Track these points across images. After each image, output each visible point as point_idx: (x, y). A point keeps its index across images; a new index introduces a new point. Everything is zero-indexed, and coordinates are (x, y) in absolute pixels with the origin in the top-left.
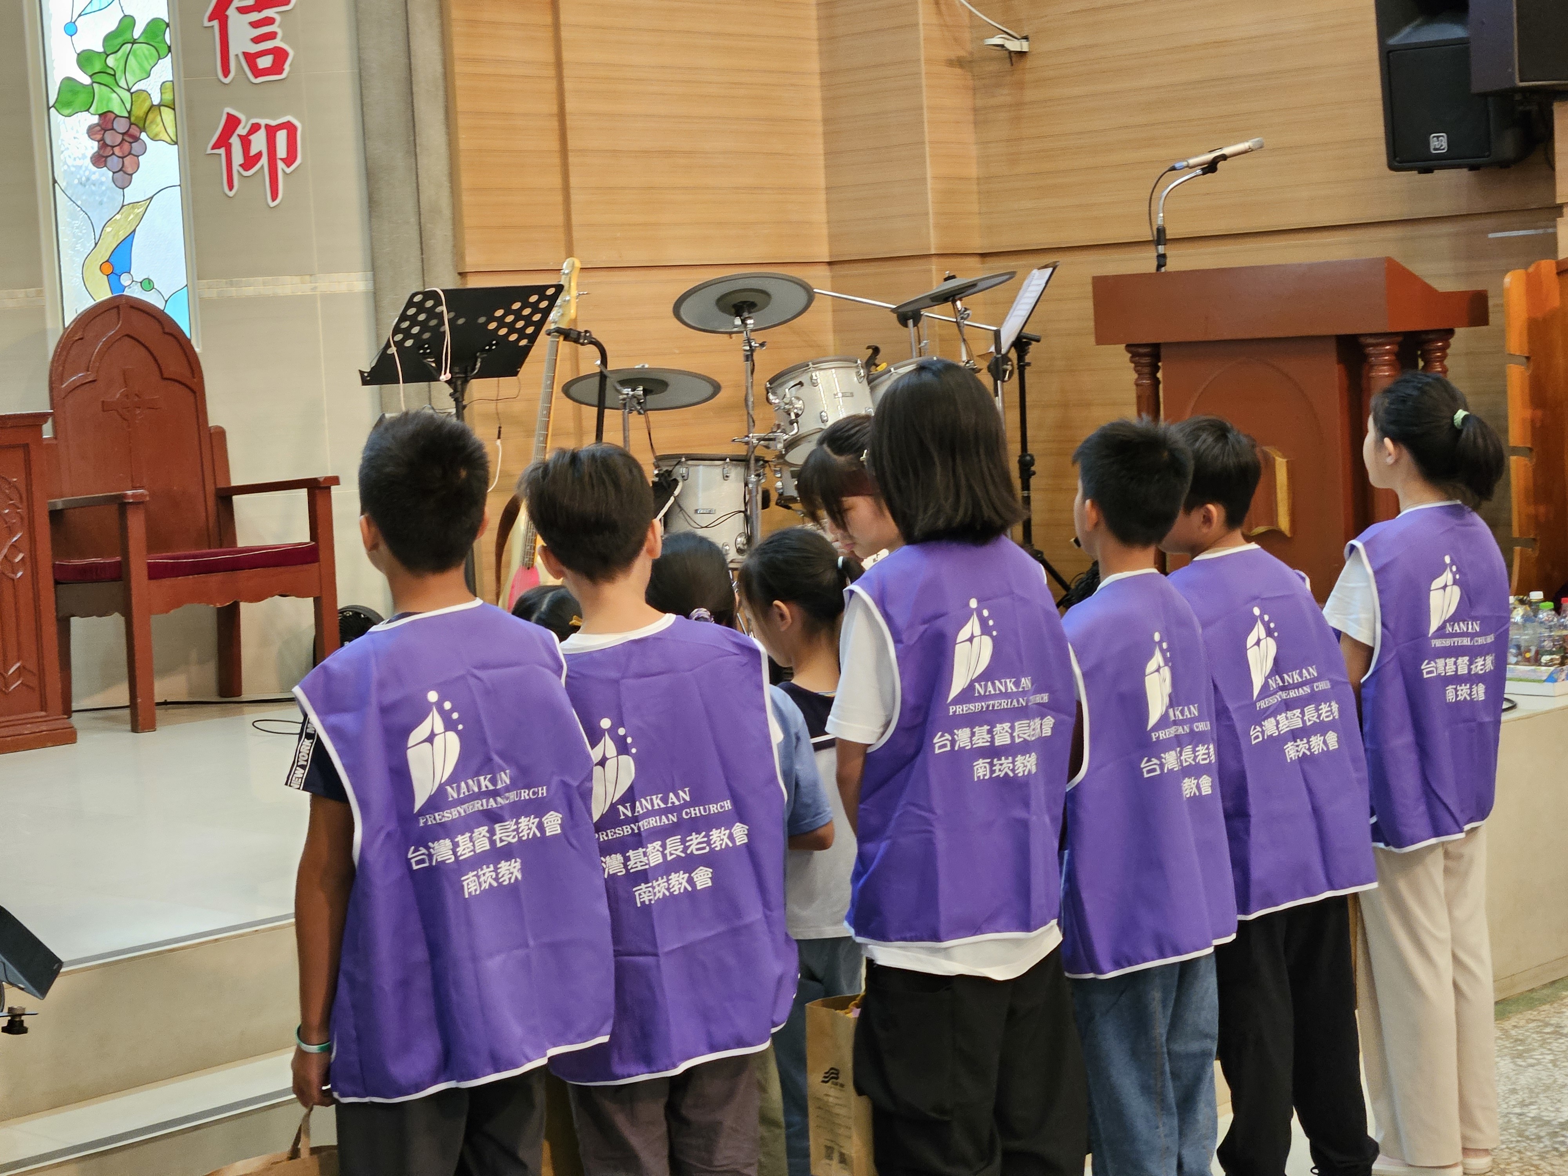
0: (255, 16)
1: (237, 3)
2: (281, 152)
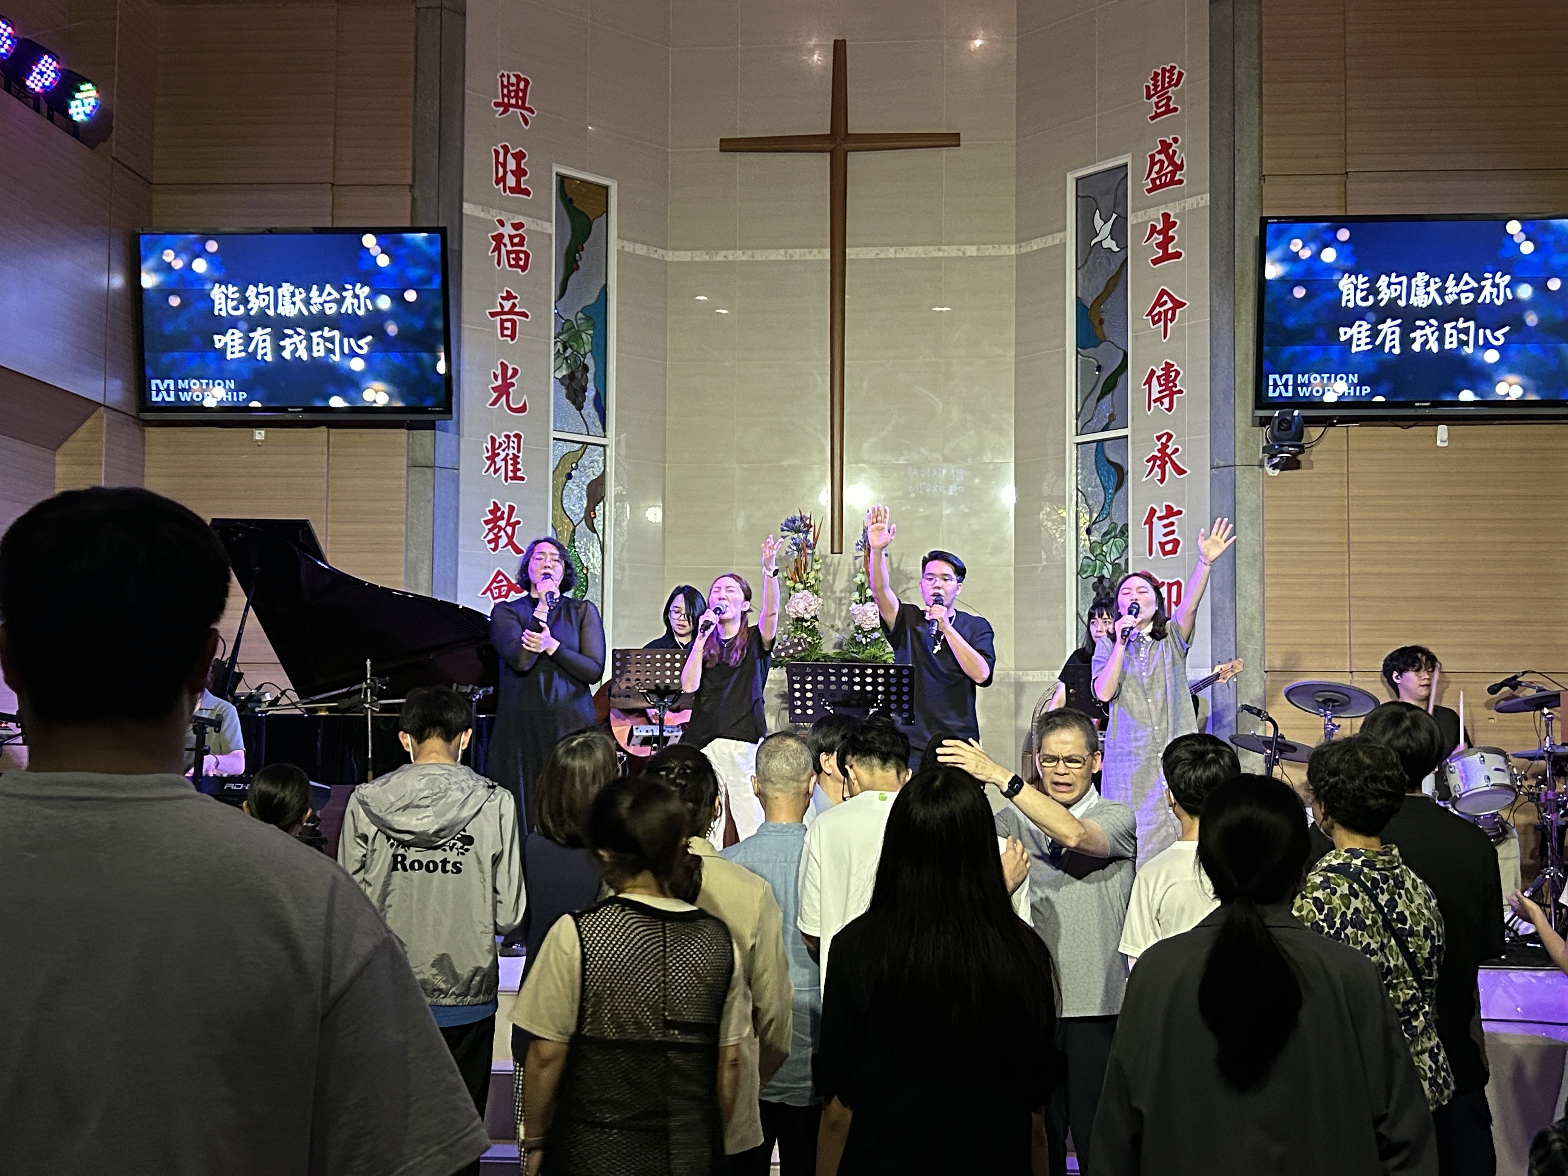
0: (1166, 521)
1: (1158, 514)
2: (1174, 599)
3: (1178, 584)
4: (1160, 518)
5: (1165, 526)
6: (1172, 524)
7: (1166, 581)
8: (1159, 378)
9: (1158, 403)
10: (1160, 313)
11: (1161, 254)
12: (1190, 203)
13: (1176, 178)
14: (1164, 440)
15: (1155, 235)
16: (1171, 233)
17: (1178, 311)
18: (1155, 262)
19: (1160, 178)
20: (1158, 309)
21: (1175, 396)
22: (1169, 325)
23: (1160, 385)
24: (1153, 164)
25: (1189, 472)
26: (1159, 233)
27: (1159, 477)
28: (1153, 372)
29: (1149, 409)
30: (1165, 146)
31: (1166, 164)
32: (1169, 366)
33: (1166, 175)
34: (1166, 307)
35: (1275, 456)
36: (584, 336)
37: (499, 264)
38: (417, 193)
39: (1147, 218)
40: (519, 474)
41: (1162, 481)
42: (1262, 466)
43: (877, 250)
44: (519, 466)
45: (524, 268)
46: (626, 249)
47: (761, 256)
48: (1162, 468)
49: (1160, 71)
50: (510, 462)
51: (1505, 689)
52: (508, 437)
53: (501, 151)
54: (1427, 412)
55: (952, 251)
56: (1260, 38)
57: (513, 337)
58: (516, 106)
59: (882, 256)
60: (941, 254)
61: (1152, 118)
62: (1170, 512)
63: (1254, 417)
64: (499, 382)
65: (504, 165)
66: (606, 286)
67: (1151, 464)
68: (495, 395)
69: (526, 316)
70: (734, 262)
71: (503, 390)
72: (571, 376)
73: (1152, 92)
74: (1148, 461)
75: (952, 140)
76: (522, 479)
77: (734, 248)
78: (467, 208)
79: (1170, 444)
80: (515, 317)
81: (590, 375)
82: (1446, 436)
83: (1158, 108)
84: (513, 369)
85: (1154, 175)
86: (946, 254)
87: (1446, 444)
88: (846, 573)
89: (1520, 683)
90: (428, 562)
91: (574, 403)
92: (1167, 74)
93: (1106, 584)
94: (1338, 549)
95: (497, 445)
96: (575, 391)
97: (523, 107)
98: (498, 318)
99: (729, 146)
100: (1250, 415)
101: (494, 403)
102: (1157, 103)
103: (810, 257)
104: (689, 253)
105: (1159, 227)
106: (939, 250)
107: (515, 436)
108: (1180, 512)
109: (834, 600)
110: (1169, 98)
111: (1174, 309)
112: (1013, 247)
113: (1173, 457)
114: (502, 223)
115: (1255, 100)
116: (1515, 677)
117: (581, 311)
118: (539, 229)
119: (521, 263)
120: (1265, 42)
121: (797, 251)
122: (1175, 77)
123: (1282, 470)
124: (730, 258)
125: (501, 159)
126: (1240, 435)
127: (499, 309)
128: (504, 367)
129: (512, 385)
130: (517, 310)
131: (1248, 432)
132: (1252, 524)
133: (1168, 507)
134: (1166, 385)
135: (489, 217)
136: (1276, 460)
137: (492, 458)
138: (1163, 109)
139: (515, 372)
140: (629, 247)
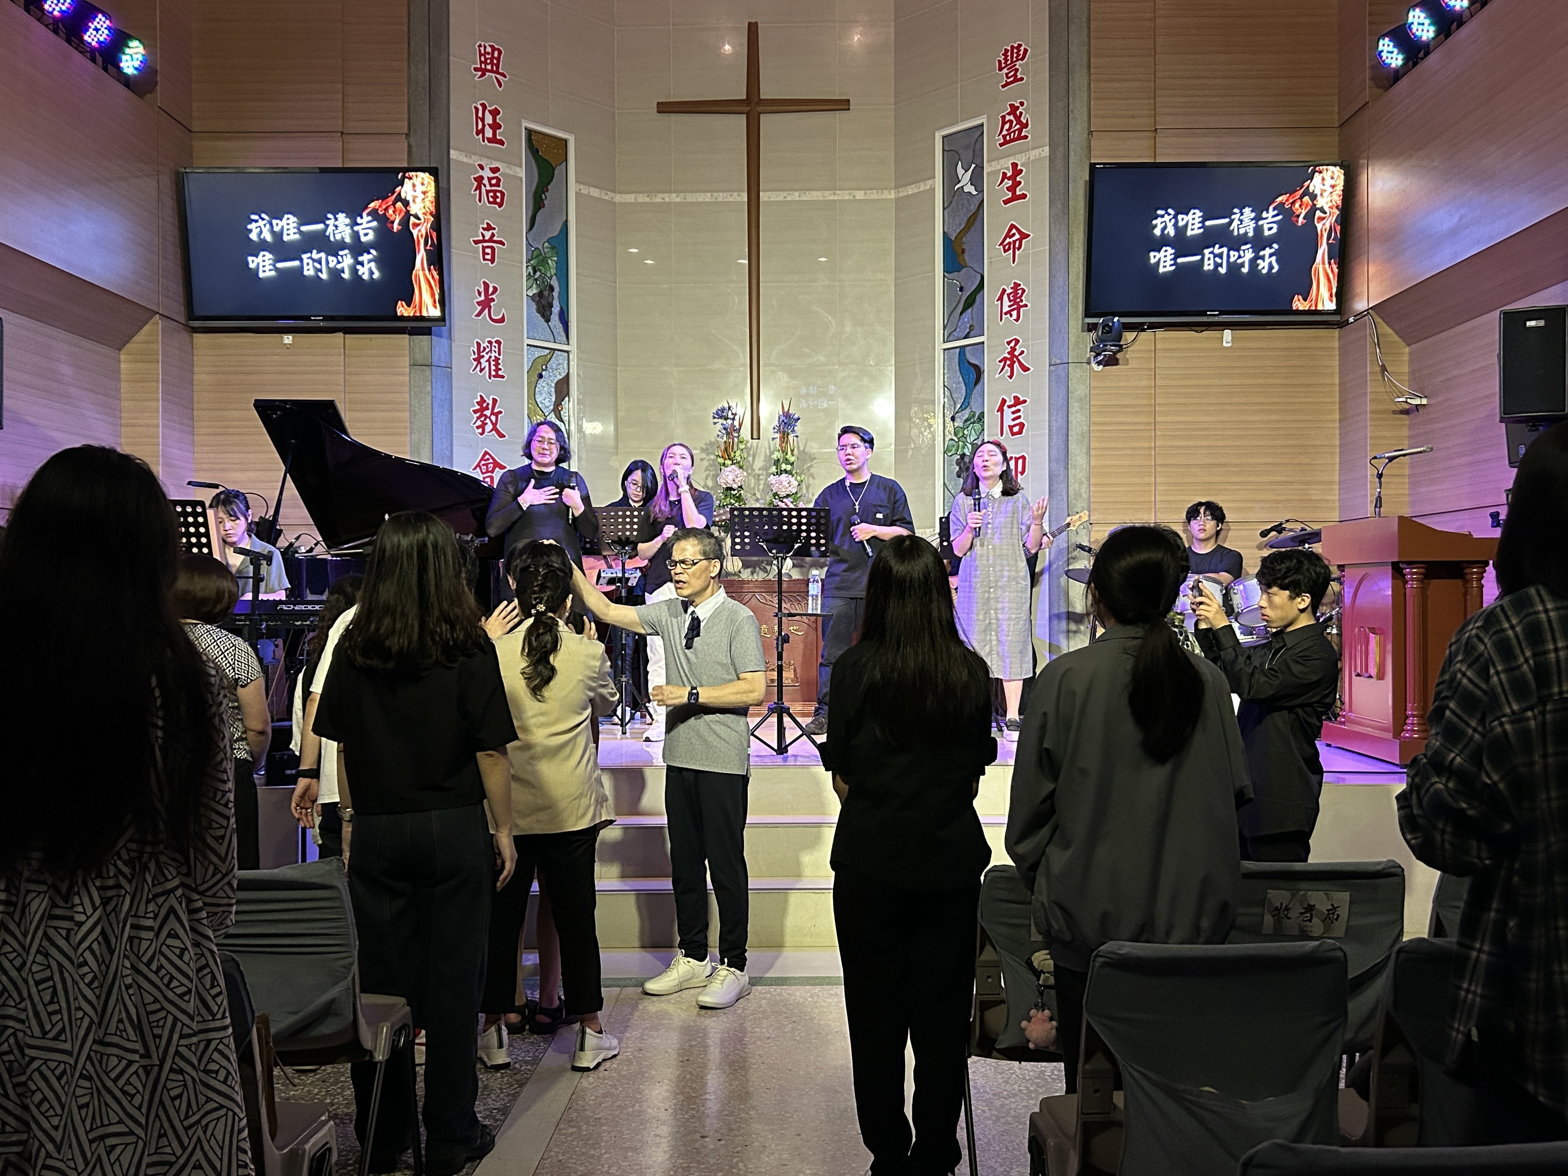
0: (1014, 409)
1: (1008, 403)
2: (1020, 469)
3: (1023, 458)
4: (1010, 407)
5: (1013, 413)
6: (1019, 411)
7: (1014, 456)
8: (1009, 295)
9: (1008, 315)
10: (1009, 243)
11: (1010, 196)
12: (1034, 154)
13: (1023, 134)
14: (1012, 344)
15: (1006, 180)
16: (1018, 179)
17: (1024, 241)
18: (1006, 202)
19: (1009, 134)
20: (1008, 240)
21: (1022, 310)
22: (1017, 252)
23: (1010, 301)
24: (1004, 123)
25: (1032, 369)
26: (1009, 179)
27: (1009, 374)
28: (1004, 291)
29: (1001, 320)
30: (1014, 108)
31: (1015, 123)
32: (1017, 285)
33: (1014, 131)
34: (1014, 238)
35: (1098, 354)
36: (550, 261)
37: (480, 201)
38: (412, 140)
39: (999, 167)
40: (500, 373)
41: (1011, 377)
42: (1089, 363)
43: (785, 194)
44: (500, 367)
45: (500, 205)
46: (583, 191)
47: (691, 198)
48: (1011, 366)
49: (1009, 48)
50: (493, 363)
51: (1273, 533)
52: (490, 342)
53: (480, 108)
54: (1216, 319)
55: (845, 195)
56: (1089, 20)
57: (492, 261)
58: (492, 71)
59: (789, 199)
60: (836, 198)
61: (1003, 86)
62: (1017, 401)
63: (1083, 324)
64: (483, 298)
65: (483, 120)
66: (567, 221)
67: (1002, 364)
68: (479, 308)
69: (503, 244)
70: (669, 204)
71: (486, 304)
72: (540, 294)
73: (1003, 65)
74: (1000, 362)
75: (843, 105)
76: (503, 377)
77: (670, 192)
78: (453, 154)
79: (1017, 347)
80: (494, 245)
81: (556, 294)
82: (1230, 339)
83: (1008, 78)
84: (494, 287)
85: (1004, 132)
86: (840, 198)
87: (1230, 345)
88: (763, 454)
89: (1284, 529)
90: (428, 442)
91: (543, 316)
92: (1015, 51)
93: (967, 460)
94: (1148, 428)
95: (482, 349)
96: (544, 307)
97: (497, 72)
98: (480, 245)
99: (664, 108)
100: (1080, 321)
101: (478, 315)
102: (1007, 74)
103: (731, 199)
104: (633, 196)
105: (1009, 174)
106: (834, 194)
107: (496, 342)
108: (1025, 401)
109: (754, 477)
110: (1017, 70)
111: (1020, 240)
112: (893, 192)
113: (1020, 357)
114: (482, 168)
115: (1085, 71)
116: (1281, 524)
117: (547, 241)
118: (512, 173)
119: (498, 200)
120: (1093, 24)
121: (721, 194)
122: (1021, 53)
123: (1104, 366)
124: (667, 200)
125: (480, 115)
126: (1072, 339)
127: (481, 238)
128: (486, 286)
129: (493, 300)
130: (495, 238)
131: (1078, 336)
132: (1081, 409)
133: (1016, 398)
134: (1014, 300)
135: (470, 161)
136: (1100, 358)
137: (478, 360)
138: (1012, 79)
139: (495, 289)
140: (584, 190)
